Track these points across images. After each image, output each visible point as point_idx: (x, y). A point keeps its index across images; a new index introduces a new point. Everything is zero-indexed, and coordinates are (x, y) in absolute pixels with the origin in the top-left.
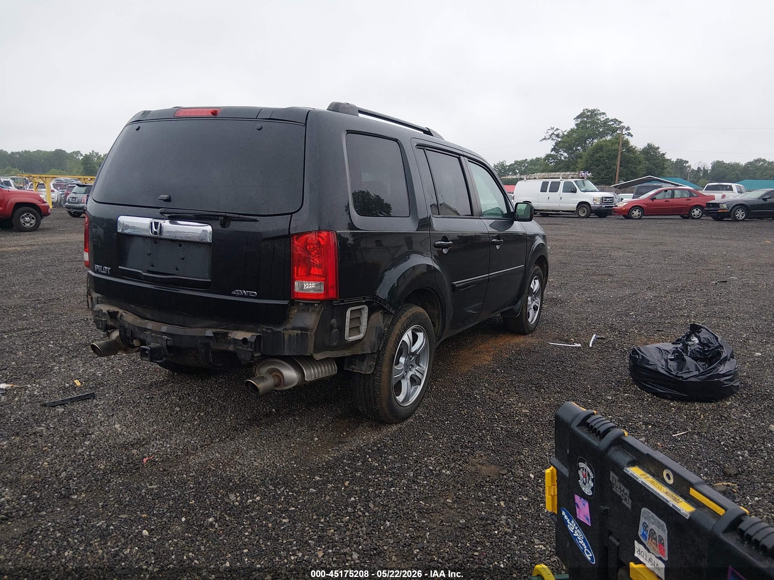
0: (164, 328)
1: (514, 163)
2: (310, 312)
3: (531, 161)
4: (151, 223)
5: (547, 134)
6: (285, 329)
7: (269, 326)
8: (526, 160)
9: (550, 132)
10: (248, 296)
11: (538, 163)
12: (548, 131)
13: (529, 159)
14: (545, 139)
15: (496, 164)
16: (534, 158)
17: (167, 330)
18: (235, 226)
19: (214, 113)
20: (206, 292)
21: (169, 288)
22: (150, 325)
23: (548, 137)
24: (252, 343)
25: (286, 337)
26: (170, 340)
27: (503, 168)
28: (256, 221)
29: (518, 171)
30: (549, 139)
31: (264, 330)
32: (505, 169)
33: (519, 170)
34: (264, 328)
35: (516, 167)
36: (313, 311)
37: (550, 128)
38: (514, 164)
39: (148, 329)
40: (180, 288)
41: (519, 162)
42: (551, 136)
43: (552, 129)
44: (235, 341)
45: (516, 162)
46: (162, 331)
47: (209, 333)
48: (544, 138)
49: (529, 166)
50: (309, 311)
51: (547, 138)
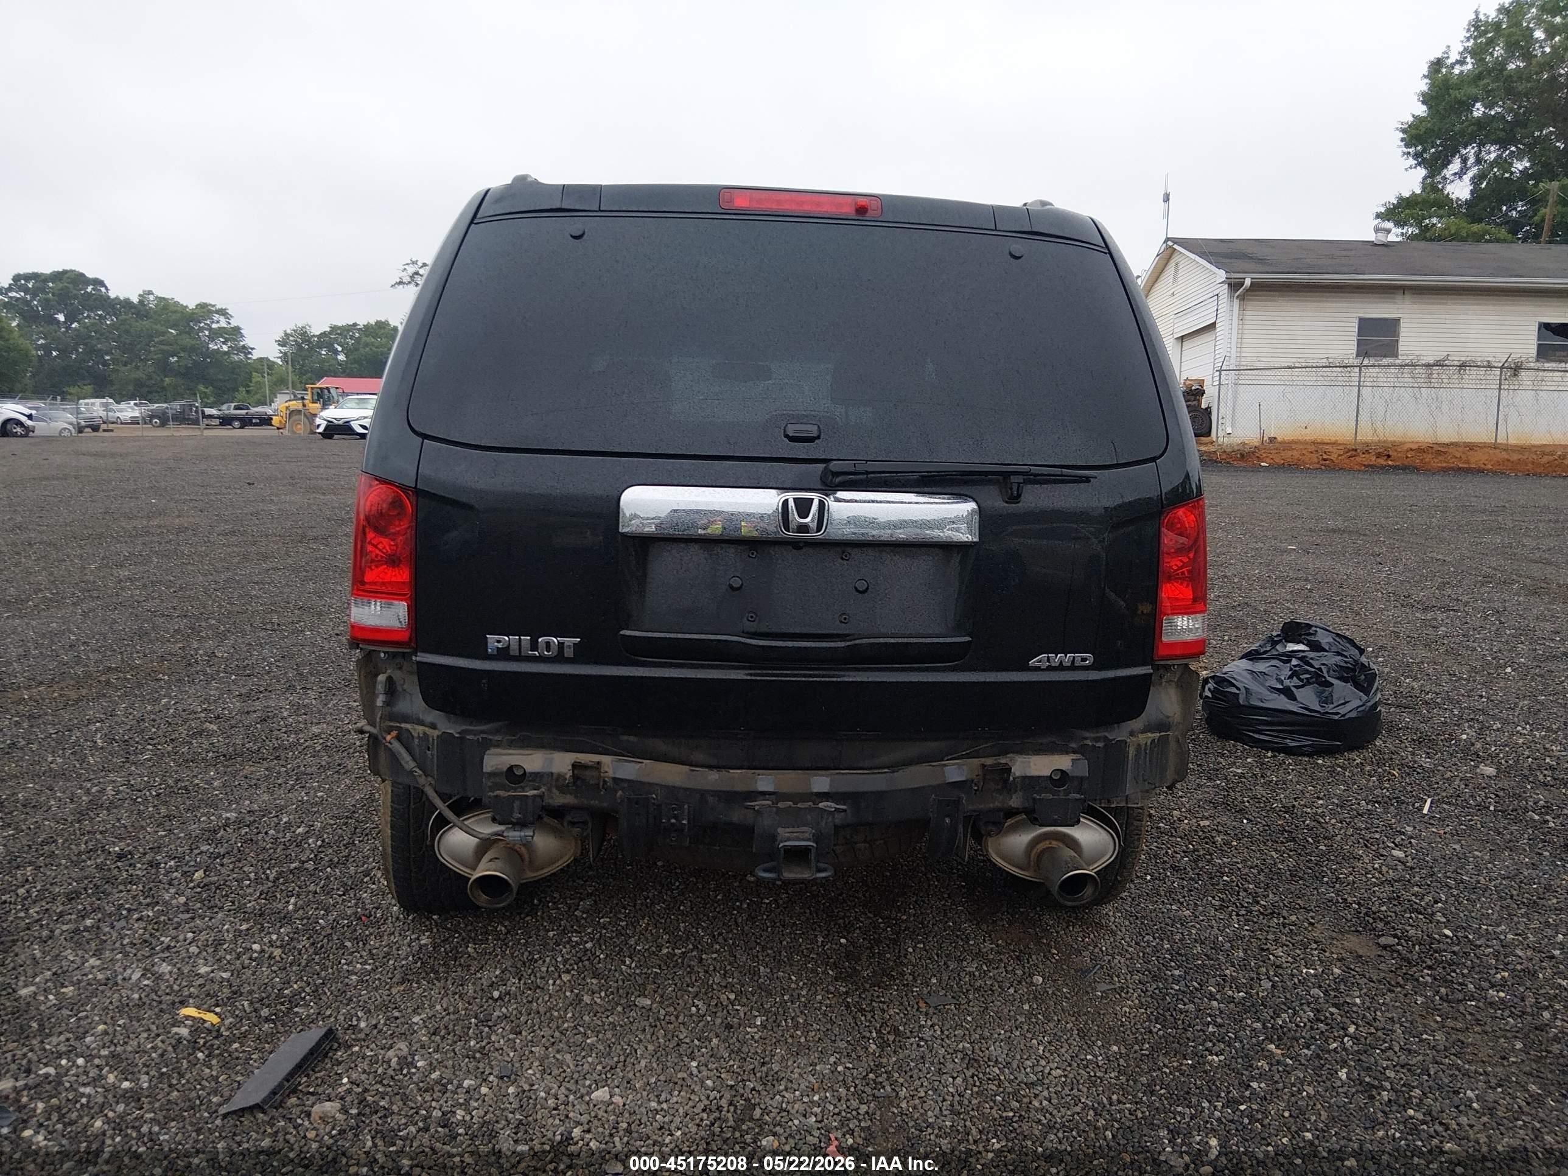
0: (821, 783)
1: (328, 329)
2: (1164, 683)
3: (367, 327)
4: (786, 502)
5: (404, 274)
6: (1132, 734)
7: (1097, 732)
8: (355, 325)
9: (411, 270)
10: (1073, 667)
11: (382, 331)
12: (406, 267)
13: (362, 322)
14: (401, 283)
15: (289, 331)
16: (373, 322)
17: (830, 786)
18: (1035, 498)
19: (862, 210)
20: (953, 669)
21: (832, 673)
22: (765, 782)
23: (406, 279)
24: (1081, 779)
25: (1132, 752)
26: (844, 811)
27: (307, 341)
28: (1087, 480)
29: (340, 349)
30: (410, 283)
31: (1089, 742)
32: (311, 342)
33: (341, 346)
34: (1086, 739)
35: (335, 340)
36: (1169, 681)
37: (409, 262)
38: (330, 333)
39: (763, 793)
40: (849, 670)
41: (340, 328)
42: (412, 277)
43: (414, 263)
44: (1031, 783)
45: (334, 329)
46: (815, 790)
47: (955, 771)
48: (398, 281)
49: (364, 339)
50: (1161, 684)
51: (404, 281)
